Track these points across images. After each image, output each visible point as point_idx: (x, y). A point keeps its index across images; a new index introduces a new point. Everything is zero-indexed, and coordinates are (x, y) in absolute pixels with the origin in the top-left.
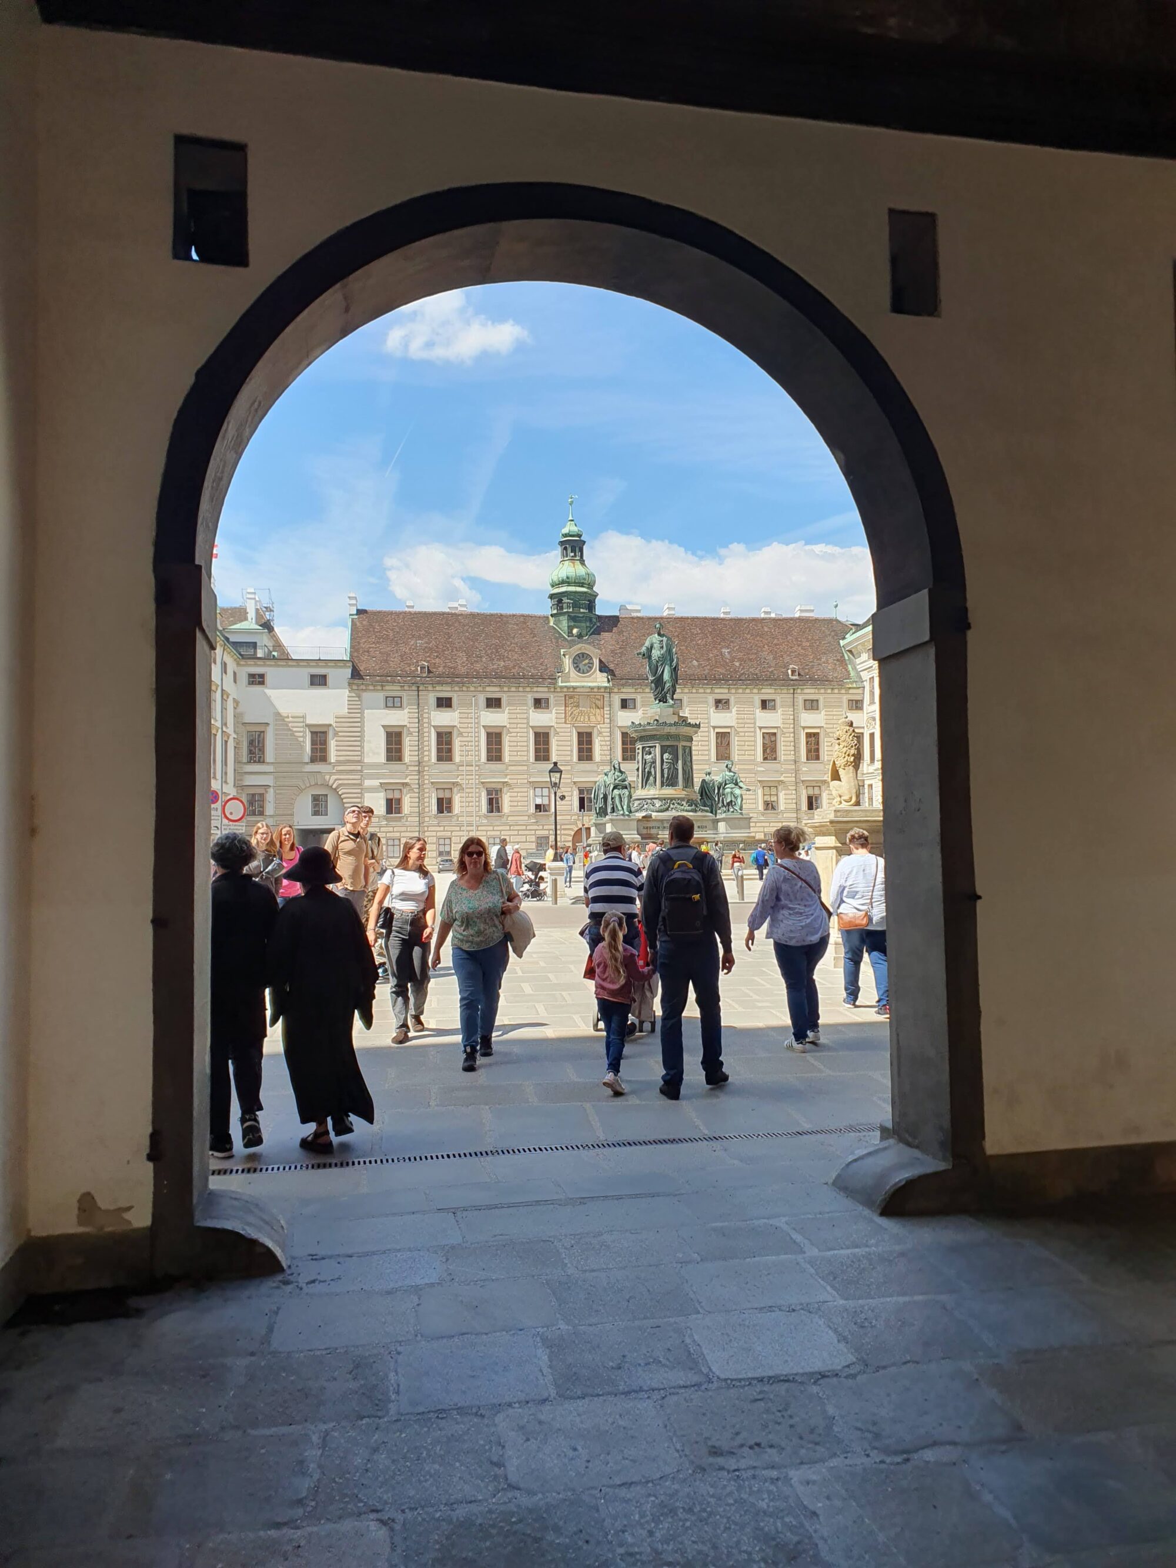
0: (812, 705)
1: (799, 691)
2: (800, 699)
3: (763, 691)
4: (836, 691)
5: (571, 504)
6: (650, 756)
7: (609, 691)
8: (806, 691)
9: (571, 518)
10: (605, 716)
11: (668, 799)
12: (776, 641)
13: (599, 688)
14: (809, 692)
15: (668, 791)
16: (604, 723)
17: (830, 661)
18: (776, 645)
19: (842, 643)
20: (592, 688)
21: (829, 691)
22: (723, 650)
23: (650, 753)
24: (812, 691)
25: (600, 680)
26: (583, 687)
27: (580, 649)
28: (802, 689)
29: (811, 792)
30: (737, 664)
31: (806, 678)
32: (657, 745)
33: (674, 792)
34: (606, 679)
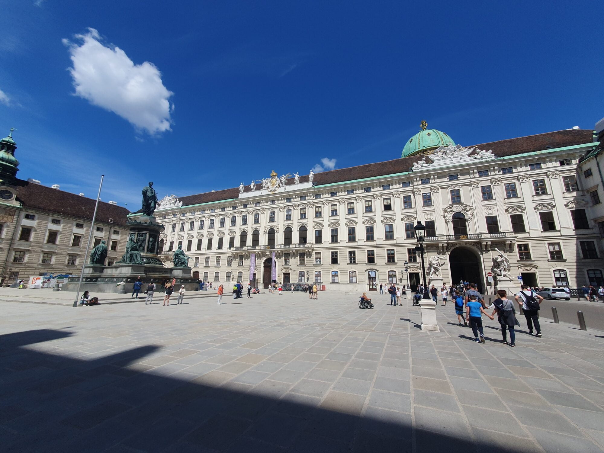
0: (116, 233)
1: (113, 227)
2: (112, 230)
3: (99, 224)
4: (126, 230)
5: (12, 131)
6: (143, 238)
7: (20, 210)
8: (115, 228)
9: (10, 136)
10: (14, 219)
11: (151, 258)
12: (104, 209)
13: (13, 207)
14: (116, 228)
15: (150, 255)
16: (12, 222)
17: (124, 220)
18: (104, 211)
19: (128, 216)
20: (8, 206)
21: (123, 229)
22: (82, 207)
23: (142, 236)
24: (117, 228)
25: (17, 204)
26: (3, 204)
27: (6, 188)
28: (114, 227)
29: (110, 260)
30: (88, 213)
31: (114, 224)
32: (148, 233)
33: (152, 255)
34: (19, 204)
